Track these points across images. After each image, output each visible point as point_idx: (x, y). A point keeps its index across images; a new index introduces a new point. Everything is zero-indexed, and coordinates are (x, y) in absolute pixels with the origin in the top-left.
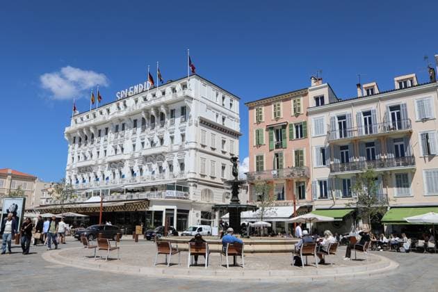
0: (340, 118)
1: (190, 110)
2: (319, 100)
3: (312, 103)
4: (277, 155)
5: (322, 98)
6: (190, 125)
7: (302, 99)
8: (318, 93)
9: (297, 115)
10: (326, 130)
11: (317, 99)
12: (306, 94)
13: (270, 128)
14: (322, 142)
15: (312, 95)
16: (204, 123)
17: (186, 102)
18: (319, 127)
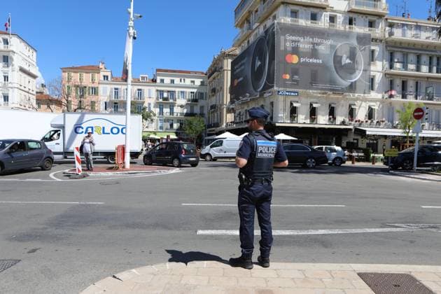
0: (115, 89)
1: (12, 59)
2: (106, 77)
3: (102, 78)
4: (80, 102)
5: (107, 77)
6: (13, 71)
7: (96, 75)
8: (106, 74)
9: (93, 83)
10: (108, 94)
11: (104, 76)
12: (99, 73)
13: (77, 87)
14: (106, 99)
15: (102, 74)
16: (22, 70)
17: (11, 54)
18: (105, 92)
